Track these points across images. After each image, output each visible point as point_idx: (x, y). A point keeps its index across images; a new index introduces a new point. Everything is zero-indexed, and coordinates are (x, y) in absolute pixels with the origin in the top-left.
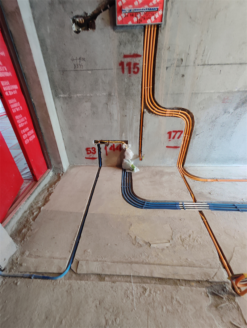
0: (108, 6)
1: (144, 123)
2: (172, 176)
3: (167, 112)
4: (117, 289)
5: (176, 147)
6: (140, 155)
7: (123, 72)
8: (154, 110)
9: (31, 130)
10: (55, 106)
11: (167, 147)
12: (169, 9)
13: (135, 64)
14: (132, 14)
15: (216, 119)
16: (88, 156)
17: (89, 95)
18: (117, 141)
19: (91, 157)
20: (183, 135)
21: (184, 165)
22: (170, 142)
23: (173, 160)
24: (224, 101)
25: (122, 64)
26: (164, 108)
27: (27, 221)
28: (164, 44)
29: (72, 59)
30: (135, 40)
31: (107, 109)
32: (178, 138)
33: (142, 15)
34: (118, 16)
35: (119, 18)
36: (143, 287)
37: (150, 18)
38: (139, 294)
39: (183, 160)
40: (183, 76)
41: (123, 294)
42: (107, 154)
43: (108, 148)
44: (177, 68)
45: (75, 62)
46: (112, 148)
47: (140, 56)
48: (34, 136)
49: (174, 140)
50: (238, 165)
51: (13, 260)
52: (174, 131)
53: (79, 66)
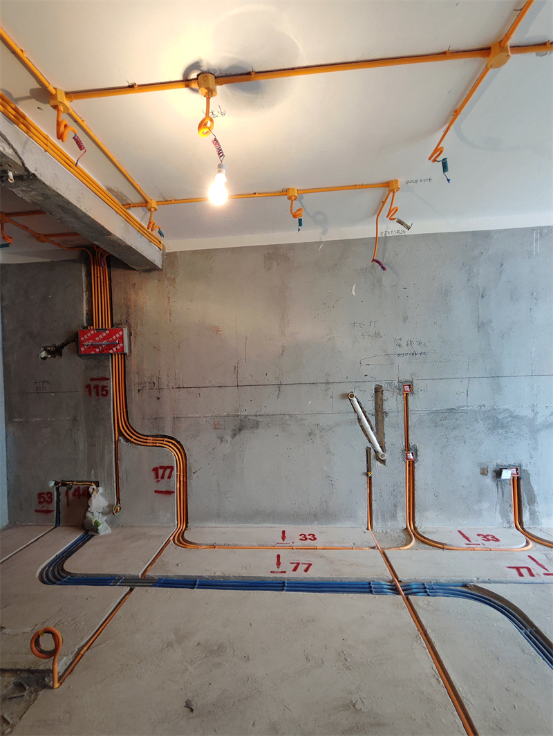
3: (148, 441)
5: (169, 493)
8: (132, 437)
11: (156, 492)
13: (104, 387)
14: (94, 346)
16: (39, 507)
19: (44, 509)
20: (175, 473)
21: (188, 525)
22: (159, 484)
24: (216, 427)
25: (88, 387)
26: (145, 435)
28: (132, 369)
29: (35, 382)
30: (102, 365)
31: (71, 436)
32: (169, 477)
33: (104, 347)
34: (81, 347)
37: (112, 349)
39: (185, 516)
40: (159, 398)
42: (68, 504)
43: (71, 492)
44: (150, 391)
45: (38, 385)
46: (76, 493)
47: (108, 379)
49: (163, 480)
50: (272, 525)
52: (161, 467)
53: (42, 389)
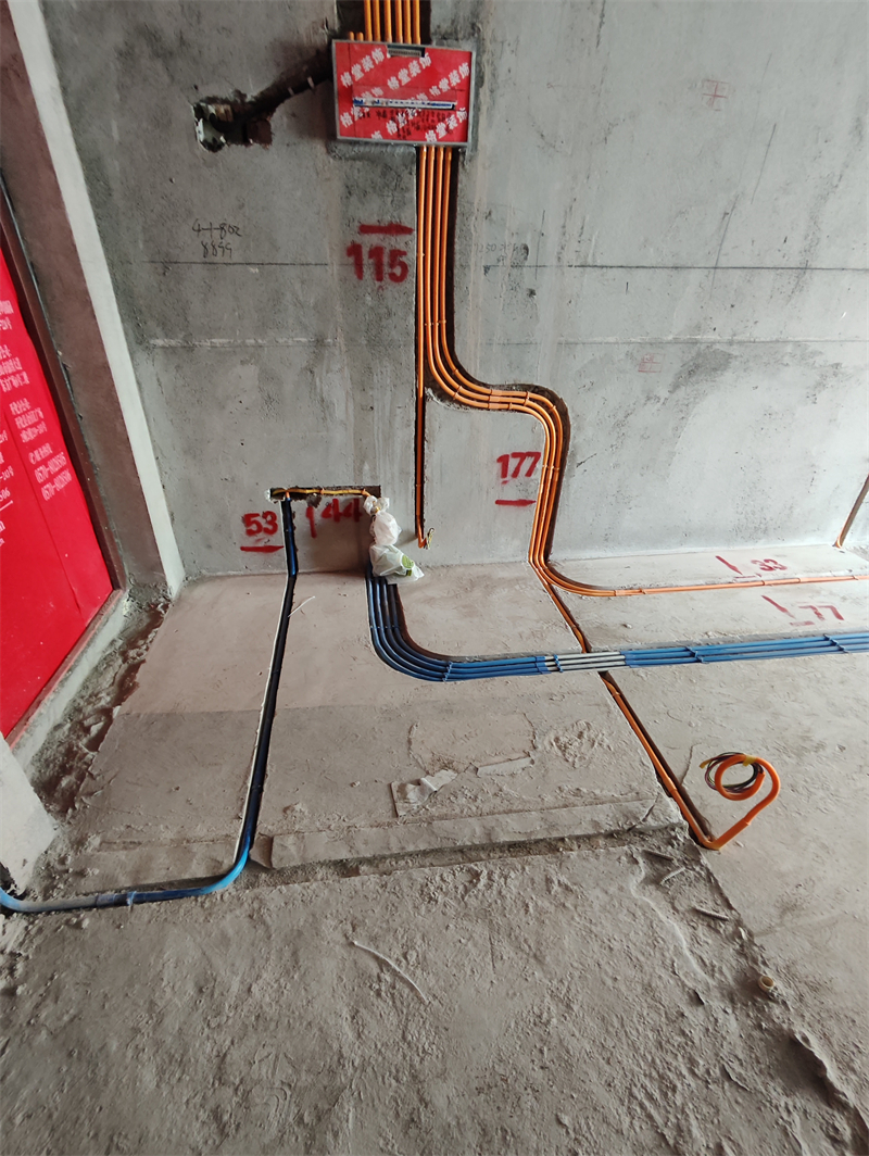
0: (310, 80)
1: (426, 430)
2: (517, 587)
3: (492, 398)
4: (397, 888)
5: (523, 503)
6: (418, 532)
7: (360, 274)
8: (455, 390)
9: (59, 453)
10: (136, 377)
11: (498, 502)
12: (484, 108)
13: (396, 254)
14: (381, 111)
15: (626, 417)
16: (250, 542)
17: (252, 341)
18: (345, 488)
19: (261, 545)
20: (539, 465)
21: (550, 557)
22: (506, 487)
23: (517, 543)
24: (643, 366)
25: (354, 251)
26: (485, 385)
27: (70, 753)
28: (476, 202)
29: (196, 228)
30: (394, 184)
31: (313, 386)
32: (529, 474)
33: (411, 118)
34: (341, 113)
35: (345, 120)
36: (469, 871)
37: (434, 128)
38: (461, 888)
39: (545, 542)
40: (532, 293)
41: (418, 895)
42: (313, 534)
43: (318, 511)
44: (515, 271)
45: (206, 237)
46: (331, 512)
47: (408, 231)
48: (67, 476)
49: (516, 480)
50: (694, 549)
51: (48, 864)
52: (515, 455)
53: (219, 251)
